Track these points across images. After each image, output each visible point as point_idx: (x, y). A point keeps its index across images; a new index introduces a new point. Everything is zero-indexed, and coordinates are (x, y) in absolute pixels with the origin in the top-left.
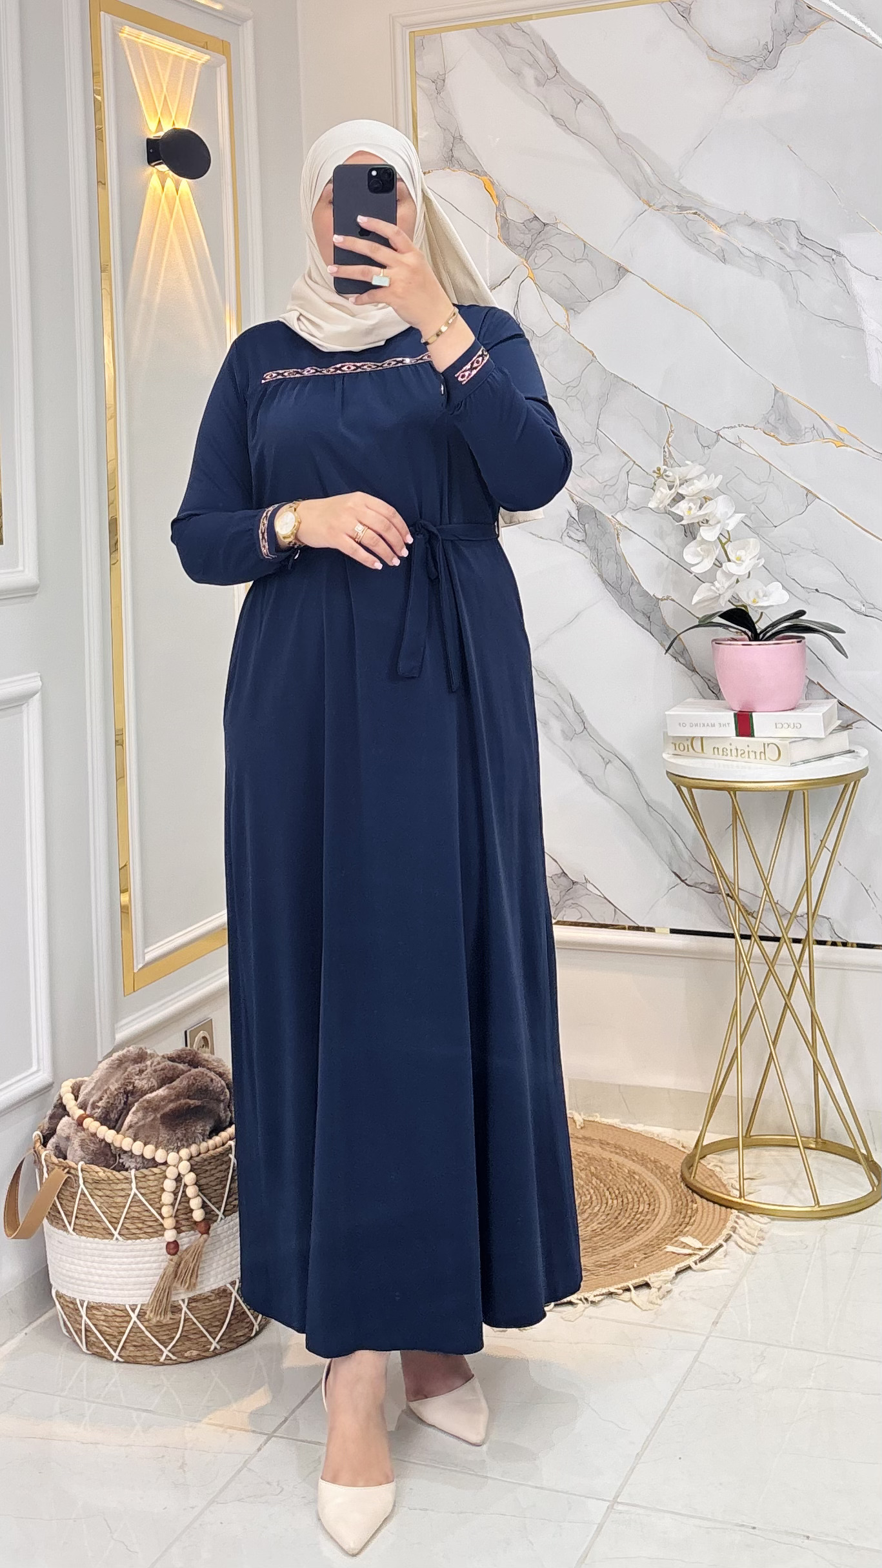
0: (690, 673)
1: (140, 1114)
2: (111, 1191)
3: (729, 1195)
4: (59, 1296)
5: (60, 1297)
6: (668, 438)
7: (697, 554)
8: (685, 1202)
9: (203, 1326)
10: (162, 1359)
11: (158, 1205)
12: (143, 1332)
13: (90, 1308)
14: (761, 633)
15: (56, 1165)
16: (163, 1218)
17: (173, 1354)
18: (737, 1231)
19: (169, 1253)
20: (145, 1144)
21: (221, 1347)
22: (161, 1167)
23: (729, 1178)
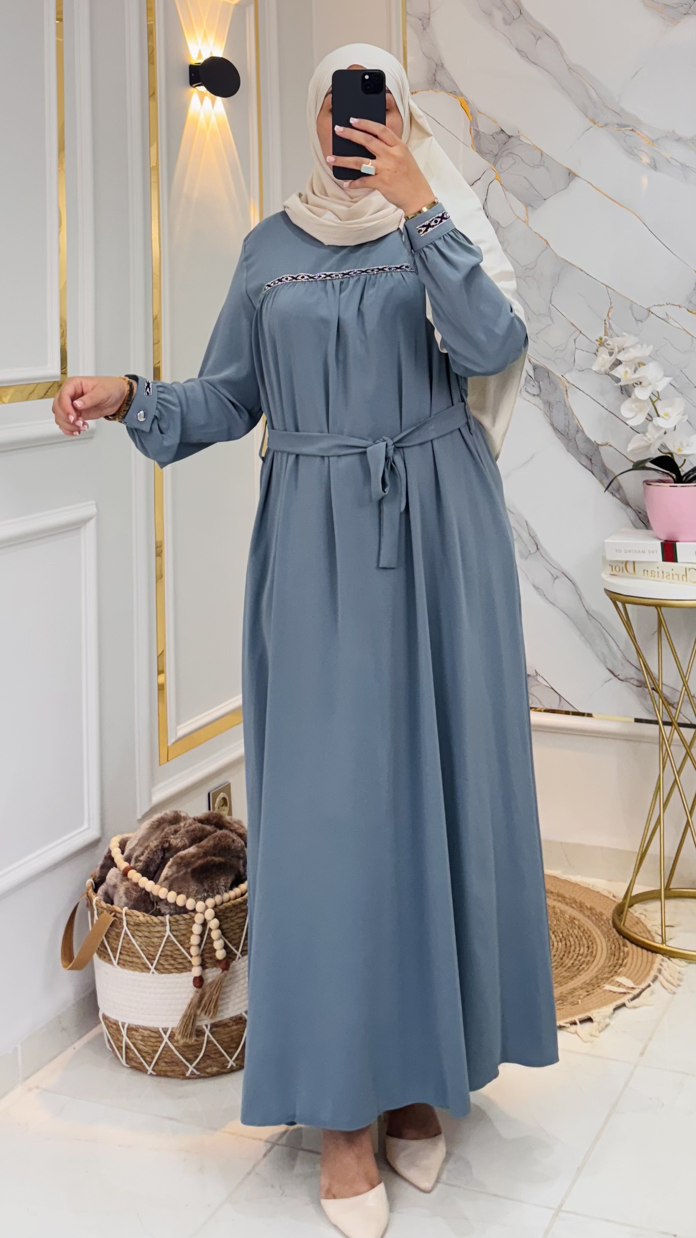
0: (624, 506)
1: (174, 868)
2: (149, 932)
3: (654, 942)
4: (105, 1018)
5: (104, 1020)
6: (609, 312)
7: (631, 410)
8: (617, 946)
9: (222, 1048)
10: (188, 1074)
11: (187, 946)
12: (172, 1051)
13: (130, 1029)
14: (684, 475)
15: (105, 909)
16: (191, 956)
17: (197, 1070)
18: (662, 972)
19: (195, 986)
20: (178, 894)
21: (237, 1065)
22: (190, 913)
23: (653, 925)
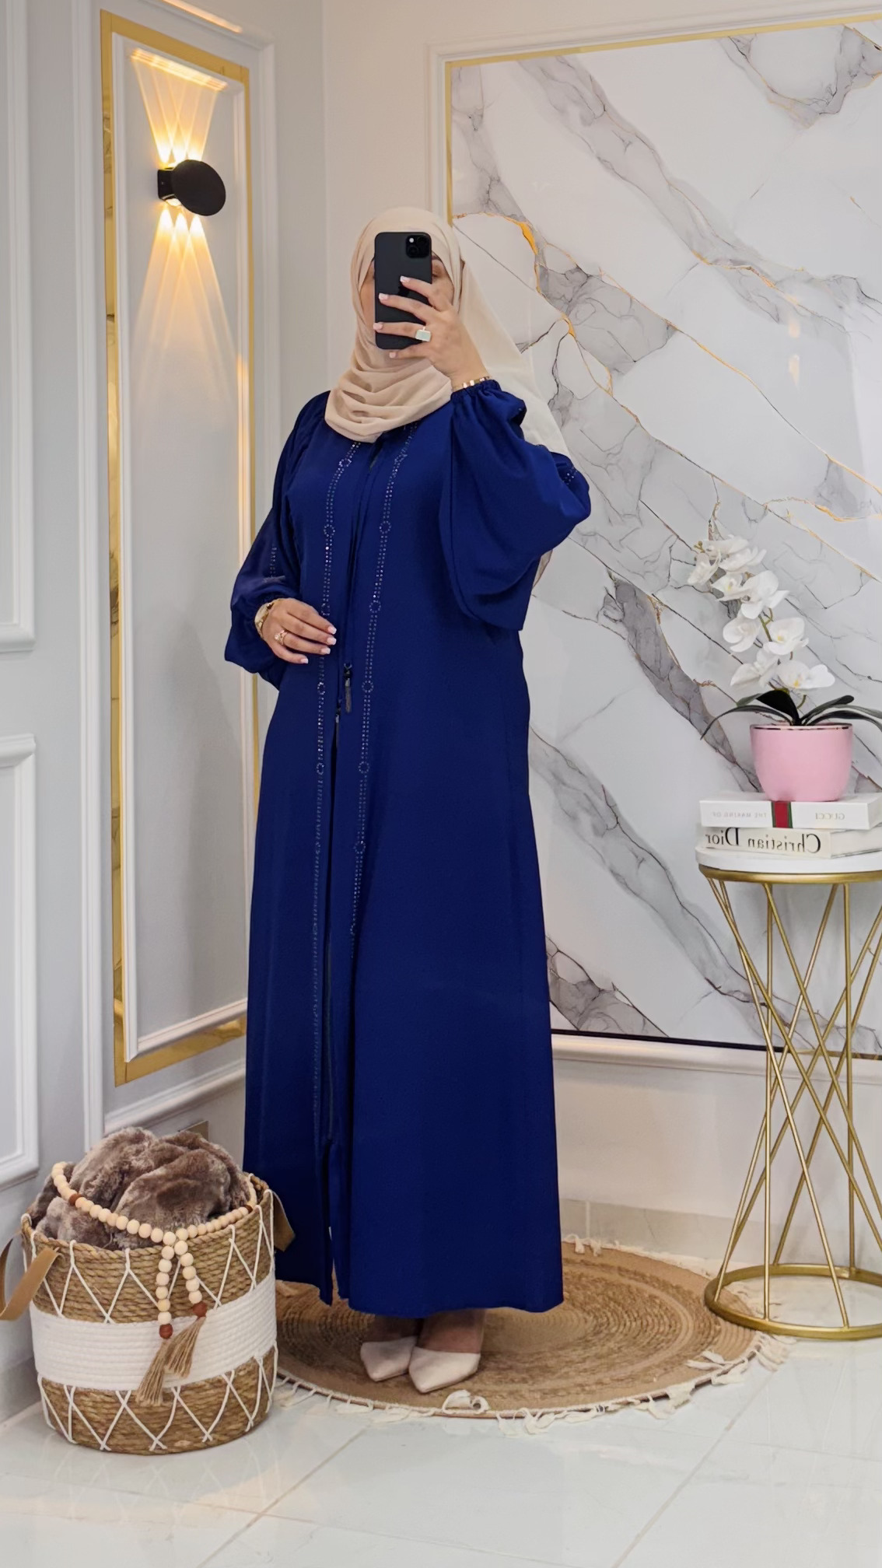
0: (730, 765)
1: (136, 1193)
2: (103, 1270)
3: (754, 1318)
5: (46, 1384)
6: (714, 511)
7: (737, 633)
8: (708, 1324)
9: (196, 1416)
10: (152, 1448)
11: (152, 1288)
12: (132, 1419)
13: (78, 1394)
14: (803, 718)
15: (46, 1244)
16: (158, 1300)
17: (164, 1443)
18: (761, 1350)
19: (162, 1336)
20: (141, 1222)
21: (214, 1439)
22: (156, 1246)
23: (754, 1303)
